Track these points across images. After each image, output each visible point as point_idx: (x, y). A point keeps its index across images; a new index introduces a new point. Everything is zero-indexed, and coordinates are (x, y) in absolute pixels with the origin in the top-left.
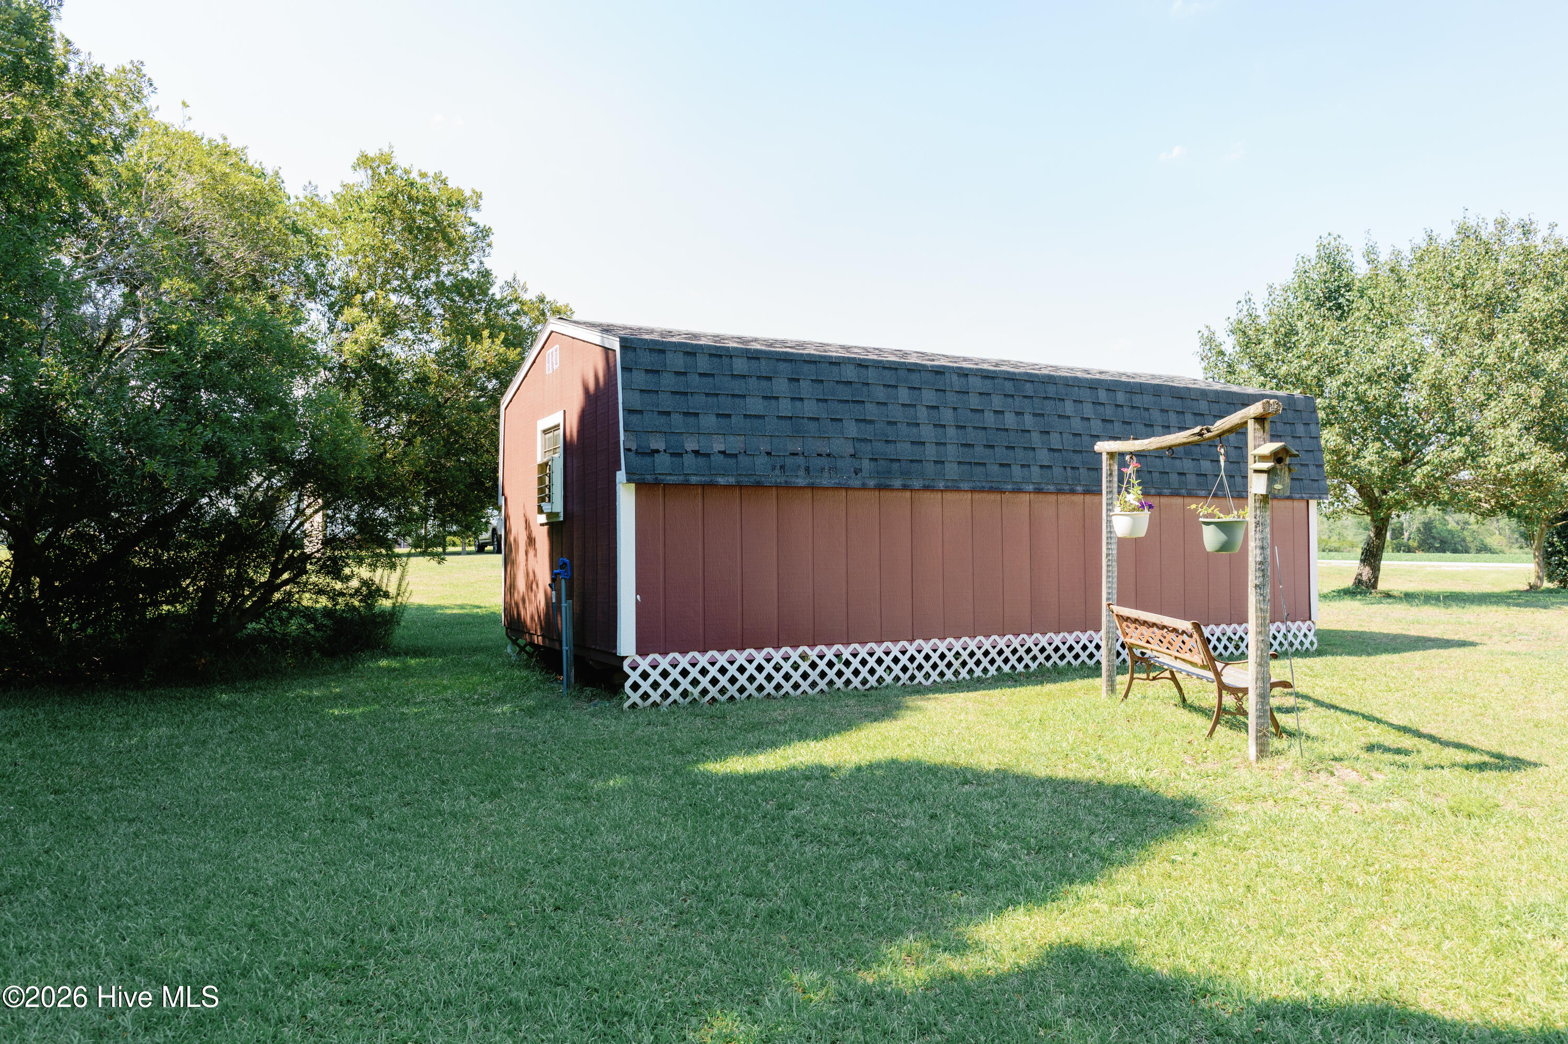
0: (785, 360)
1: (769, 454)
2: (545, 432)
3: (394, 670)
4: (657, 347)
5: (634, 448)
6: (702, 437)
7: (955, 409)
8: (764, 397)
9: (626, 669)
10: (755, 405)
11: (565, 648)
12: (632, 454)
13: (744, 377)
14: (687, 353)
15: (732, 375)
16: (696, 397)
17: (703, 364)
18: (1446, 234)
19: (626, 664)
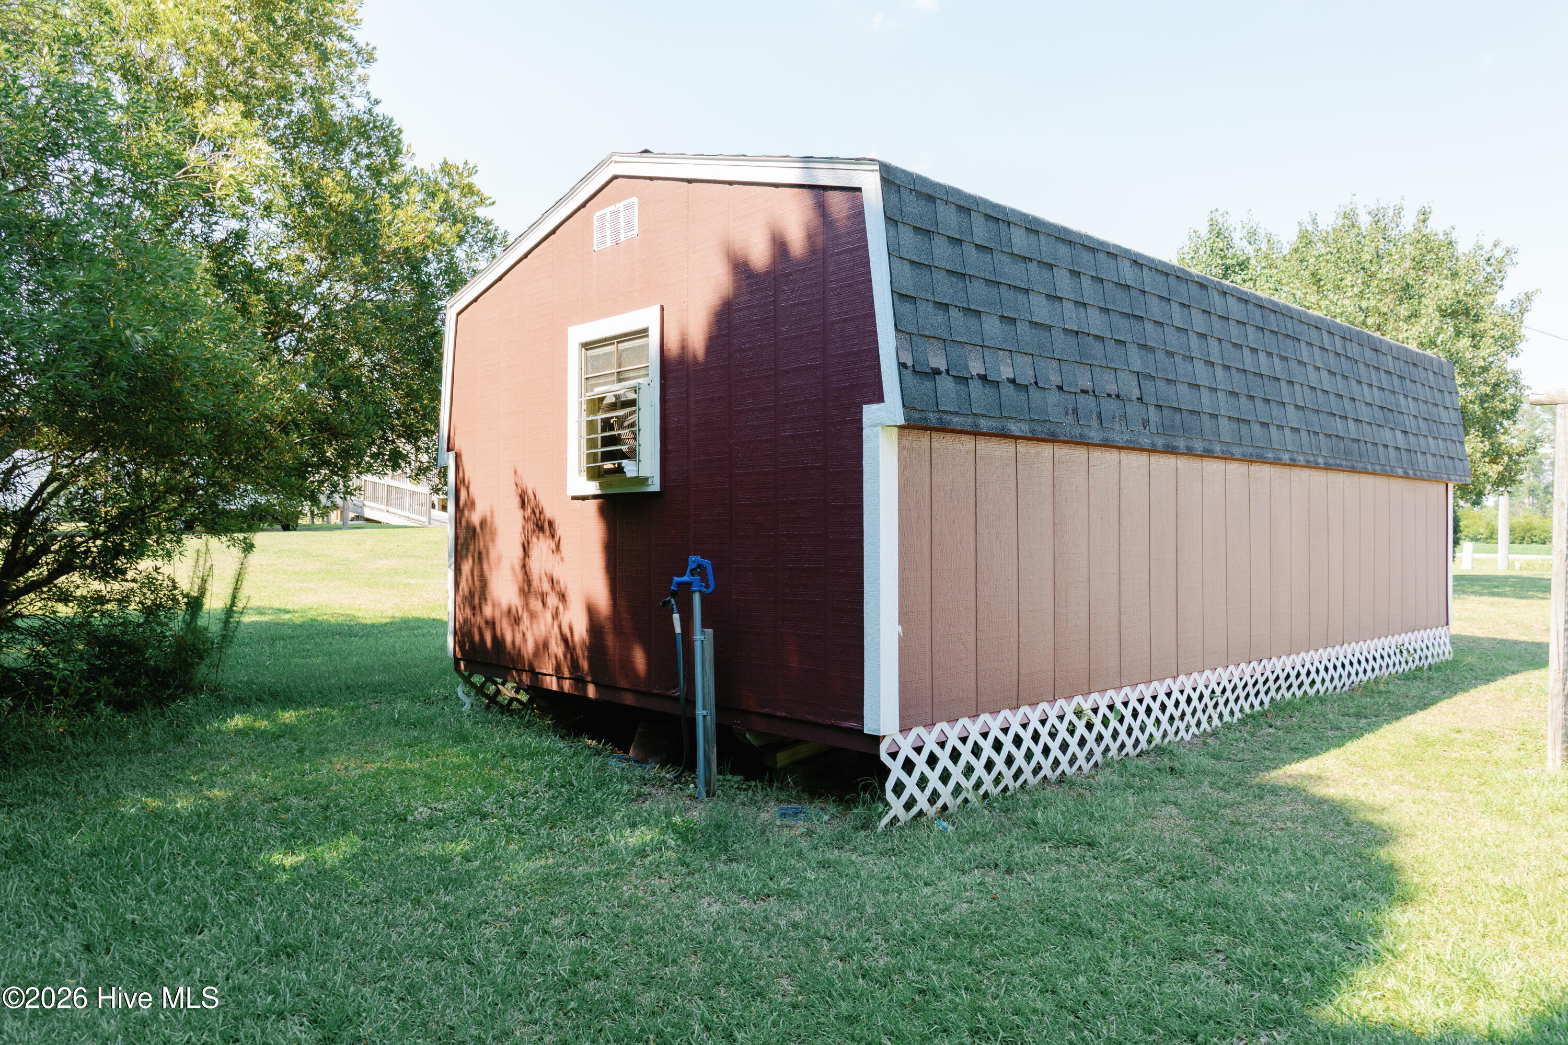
0: (1063, 241)
1: (1060, 388)
2: (587, 346)
3: (262, 734)
4: (925, 190)
5: (910, 364)
6: (987, 353)
7: (1220, 340)
8: (1048, 296)
9: (885, 758)
10: (1041, 310)
11: (700, 712)
12: (907, 373)
13: (1025, 258)
14: (960, 208)
15: (1012, 254)
16: (975, 283)
17: (981, 231)
18: (1328, 221)
19: (884, 748)
